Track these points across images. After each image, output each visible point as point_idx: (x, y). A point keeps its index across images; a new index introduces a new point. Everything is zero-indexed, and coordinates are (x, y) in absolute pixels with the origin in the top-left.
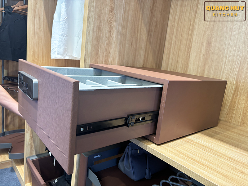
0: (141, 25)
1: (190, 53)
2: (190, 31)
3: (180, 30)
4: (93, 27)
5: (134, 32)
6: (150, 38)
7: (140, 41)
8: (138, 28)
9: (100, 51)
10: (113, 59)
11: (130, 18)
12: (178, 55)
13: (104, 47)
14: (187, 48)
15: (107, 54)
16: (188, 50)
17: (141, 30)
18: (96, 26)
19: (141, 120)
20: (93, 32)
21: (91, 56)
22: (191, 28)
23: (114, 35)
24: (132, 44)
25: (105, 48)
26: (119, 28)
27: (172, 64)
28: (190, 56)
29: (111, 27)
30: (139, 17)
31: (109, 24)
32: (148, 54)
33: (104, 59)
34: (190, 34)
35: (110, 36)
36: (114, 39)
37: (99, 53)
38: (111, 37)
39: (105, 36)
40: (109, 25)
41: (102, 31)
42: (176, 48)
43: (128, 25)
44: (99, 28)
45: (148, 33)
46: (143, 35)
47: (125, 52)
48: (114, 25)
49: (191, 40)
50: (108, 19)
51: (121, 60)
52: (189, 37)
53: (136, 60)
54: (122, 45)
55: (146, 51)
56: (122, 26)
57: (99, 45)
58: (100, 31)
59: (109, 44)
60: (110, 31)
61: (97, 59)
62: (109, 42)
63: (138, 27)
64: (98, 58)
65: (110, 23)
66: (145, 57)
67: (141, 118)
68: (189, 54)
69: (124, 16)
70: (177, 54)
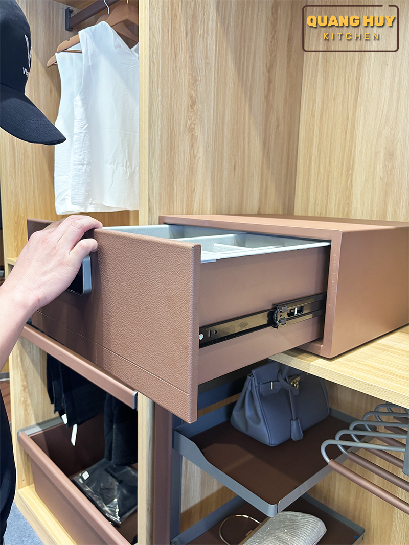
0: (249, 128)
1: (352, 177)
2: (349, 132)
3: (327, 131)
4: (161, 141)
5: (238, 143)
6: (268, 153)
7: (249, 161)
8: (244, 136)
9: (175, 188)
10: (201, 203)
11: (227, 117)
12: (328, 182)
13: (184, 180)
14: (344, 168)
15: (190, 193)
16: (348, 171)
17: (249, 139)
18: (165, 139)
19: (296, 313)
20: (161, 151)
21: (160, 199)
22: (349, 126)
23: (201, 154)
24: (235, 168)
25: (185, 182)
26: (208, 138)
27: (315, 202)
28: (354, 182)
29: (193, 138)
30: (245, 114)
31: (189, 132)
32: (267, 186)
33: (185, 205)
34: (348, 138)
35: (193, 157)
36: (201, 162)
37: (175, 192)
38: (195, 158)
39: (184, 157)
40: (190, 135)
41: (177, 148)
42: (322, 170)
43: (225, 130)
44: (171, 143)
45: (264, 143)
46: (254, 149)
47: (224, 186)
48: (198, 132)
49: (351, 150)
50: (187, 121)
51: (217, 202)
52: (347, 144)
53: (245, 200)
54: (216, 173)
55: (262, 180)
56: (214, 134)
57: (174, 176)
58: (174, 148)
59: (192, 172)
60: (192, 146)
61: (172, 205)
62: (192, 169)
63: (244, 133)
64: (173, 203)
65: (191, 130)
66: (261, 194)
67: (296, 309)
68: (350, 179)
69: (217, 114)
70: (325, 181)
